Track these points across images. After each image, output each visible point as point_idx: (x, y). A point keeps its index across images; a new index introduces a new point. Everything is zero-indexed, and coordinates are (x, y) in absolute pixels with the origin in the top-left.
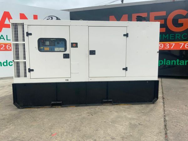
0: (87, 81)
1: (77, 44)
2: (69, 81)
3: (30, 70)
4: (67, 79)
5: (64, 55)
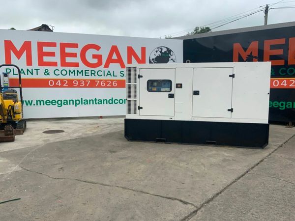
0: (190, 120)
1: (181, 85)
2: (173, 119)
3: (140, 108)
4: (171, 117)
5: (169, 94)
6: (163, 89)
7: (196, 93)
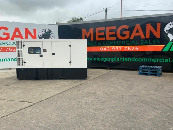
0: (51, 68)
1: (46, 50)
2: (43, 68)
3: (24, 62)
5: (40, 55)
6: (37, 52)
7: (54, 54)
